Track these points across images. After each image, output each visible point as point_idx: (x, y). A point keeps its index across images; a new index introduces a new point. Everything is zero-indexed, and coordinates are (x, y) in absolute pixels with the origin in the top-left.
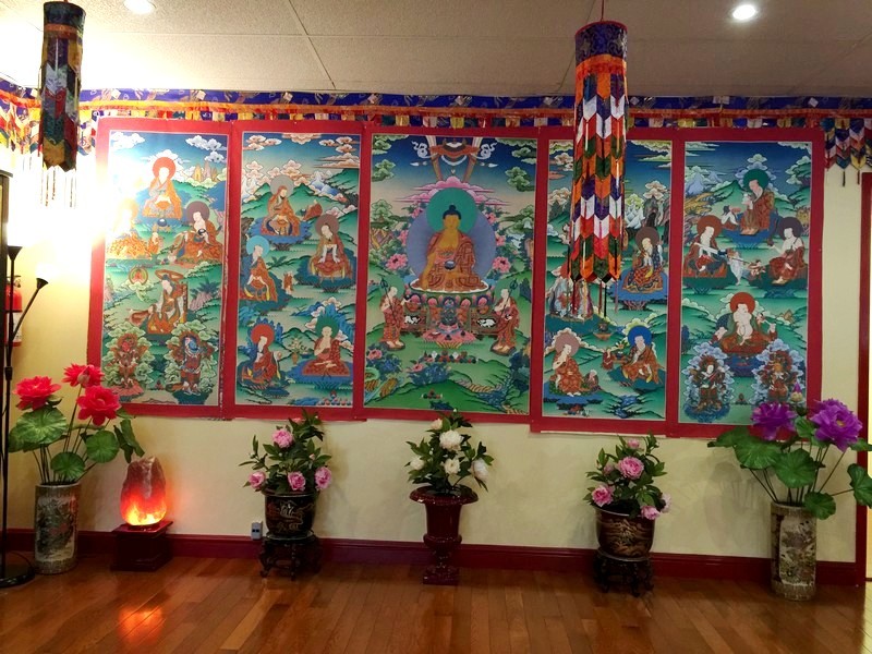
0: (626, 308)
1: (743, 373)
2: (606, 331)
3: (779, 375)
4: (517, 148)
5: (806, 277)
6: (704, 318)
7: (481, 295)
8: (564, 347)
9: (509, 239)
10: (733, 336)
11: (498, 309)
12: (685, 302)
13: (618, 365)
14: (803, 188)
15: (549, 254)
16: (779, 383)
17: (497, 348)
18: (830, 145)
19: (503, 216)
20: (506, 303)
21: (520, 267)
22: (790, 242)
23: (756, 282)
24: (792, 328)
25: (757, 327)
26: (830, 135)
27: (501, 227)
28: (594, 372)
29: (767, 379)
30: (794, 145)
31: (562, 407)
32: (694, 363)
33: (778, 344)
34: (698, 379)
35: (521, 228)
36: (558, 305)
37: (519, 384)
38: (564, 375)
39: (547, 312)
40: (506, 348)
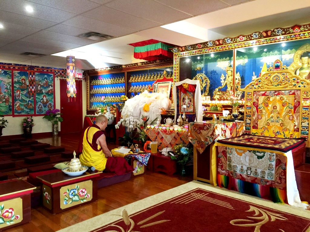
0: (27, 97)
1: (45, 107)
2: (24, 101)
3: (50, 107)
4: (8, 72)
5: (53, 93)
6: (39, 99)
7: (2, 96)
8: (18, 104)
9: (7, 86)
10: (43, 101)
11: (6, 98)
12: (36, 96)
13: (27, 106)
14: (52, 80)
15: (14, 89)
16: (50, 108)
17: (6, 104)
18: (55, 74)
19: (6, 83)
20: (7, 97)
21: (9, 91)
22: (51, 88)
23: (46, 94)
24: (51, 100)
25: (47, 100)
26: (55, 73)
27: (6, 84)
28: (23, 107)
29: (48, 107)
30: (51, 74)
31: (18, 113)
32: (38, 105)
33: (50, 102)
34: (39, 108)
35: (9, 85)
36: (16, 97)
37: (10, 110)
38: (18, 108)
39: (14, 98)
40: (8, 104)
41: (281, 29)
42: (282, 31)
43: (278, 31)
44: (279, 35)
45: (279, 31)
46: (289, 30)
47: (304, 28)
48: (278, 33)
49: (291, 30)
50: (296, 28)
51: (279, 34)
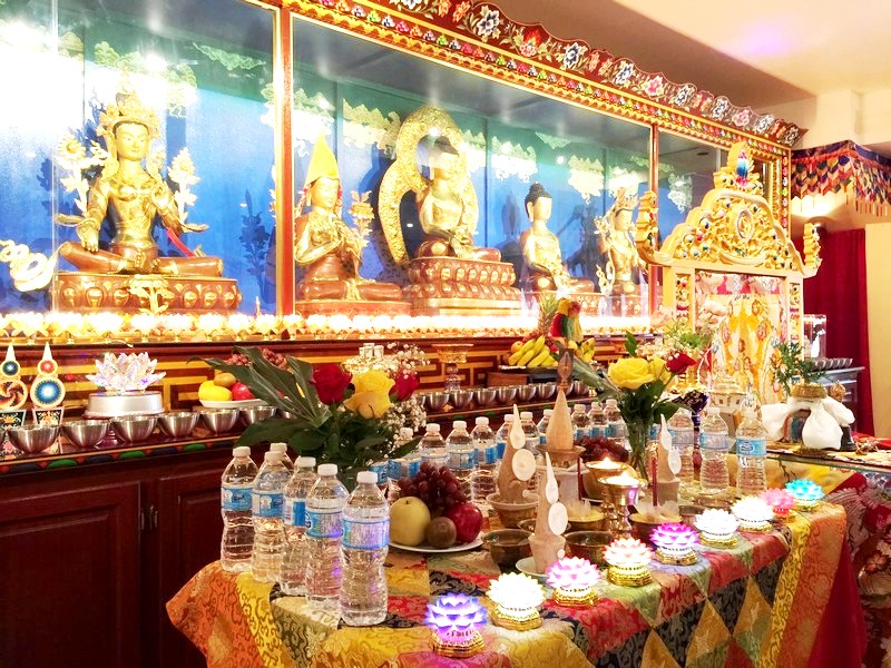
41: (501, 16)
42: (500, 27)
43: (489, 18)
44: (478, 38)
45: (491, 21)
46: (515, 34)
47: (549, 48)
48: (484, 25)
49: (519, 38)
50: (534, 39)
51: (484, 32)
